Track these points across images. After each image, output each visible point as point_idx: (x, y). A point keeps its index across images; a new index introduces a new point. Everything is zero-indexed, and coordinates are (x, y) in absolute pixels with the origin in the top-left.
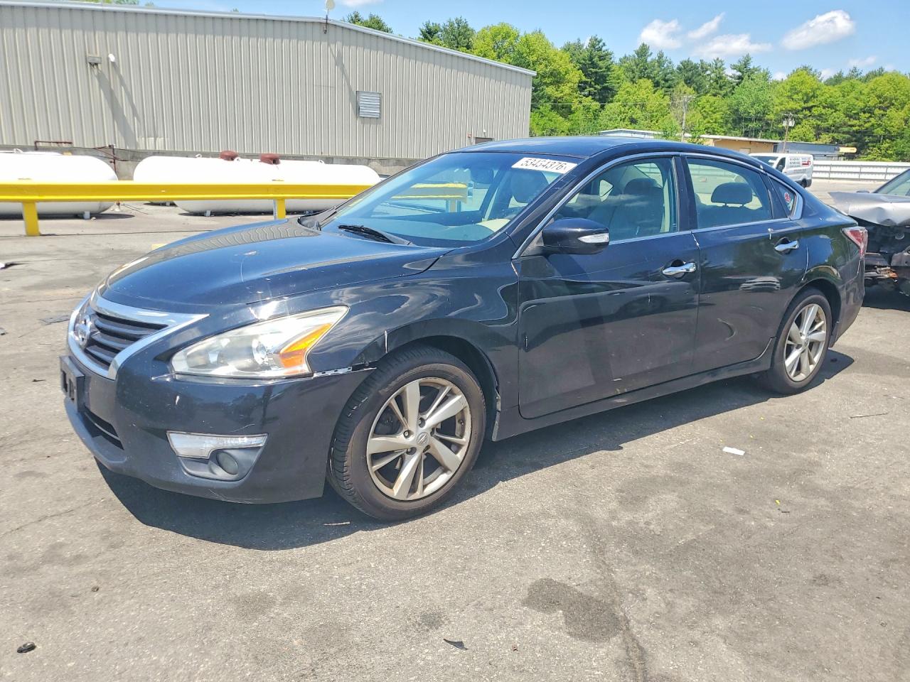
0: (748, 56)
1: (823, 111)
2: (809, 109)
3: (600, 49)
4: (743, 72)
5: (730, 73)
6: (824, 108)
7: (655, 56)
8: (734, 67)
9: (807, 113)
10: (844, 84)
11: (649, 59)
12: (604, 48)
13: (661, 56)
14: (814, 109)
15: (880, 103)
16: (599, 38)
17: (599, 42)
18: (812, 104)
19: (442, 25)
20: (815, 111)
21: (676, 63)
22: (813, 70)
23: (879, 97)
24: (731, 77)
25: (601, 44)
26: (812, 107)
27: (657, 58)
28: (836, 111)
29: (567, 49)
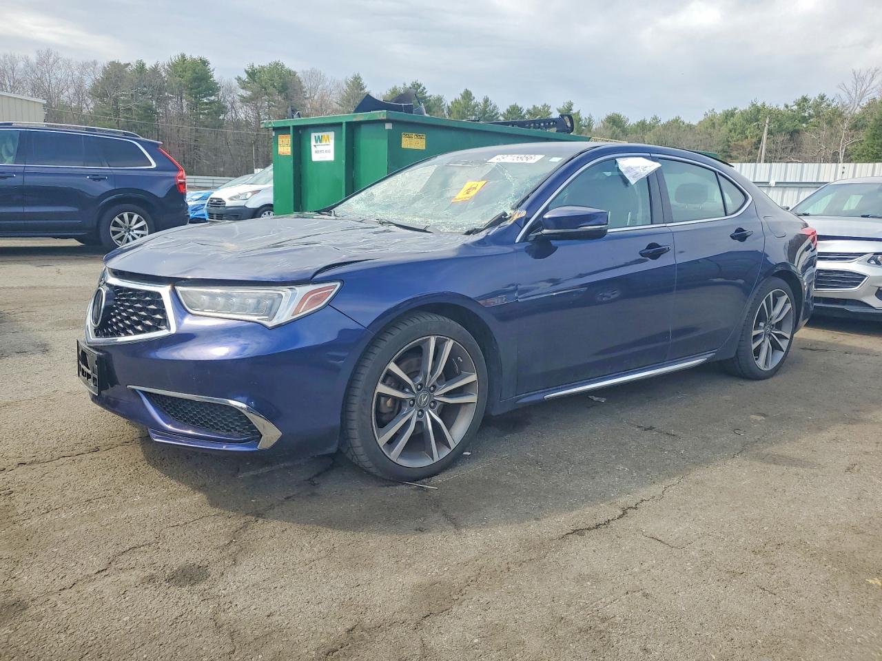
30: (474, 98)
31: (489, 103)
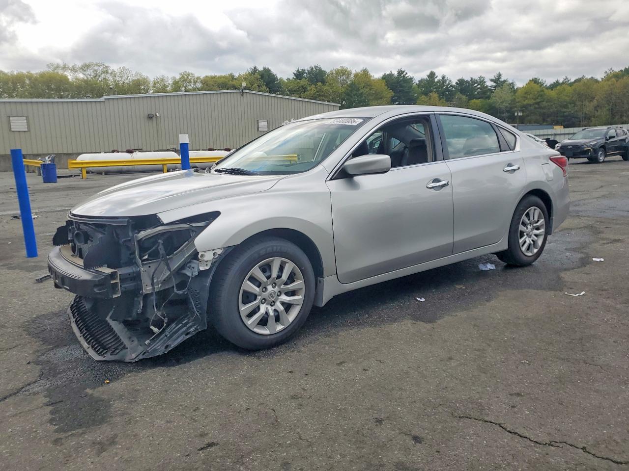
2: (538, 103)
3: (404, 76)
7: (440, 78)
9: (537, 106)
11: (436, 80)
13: (444, 77)
16: (403, 70)
17: (404, 72)
19: (306, 69)
25: (404, 73)
27: (441, 79)
29: (384, 77)
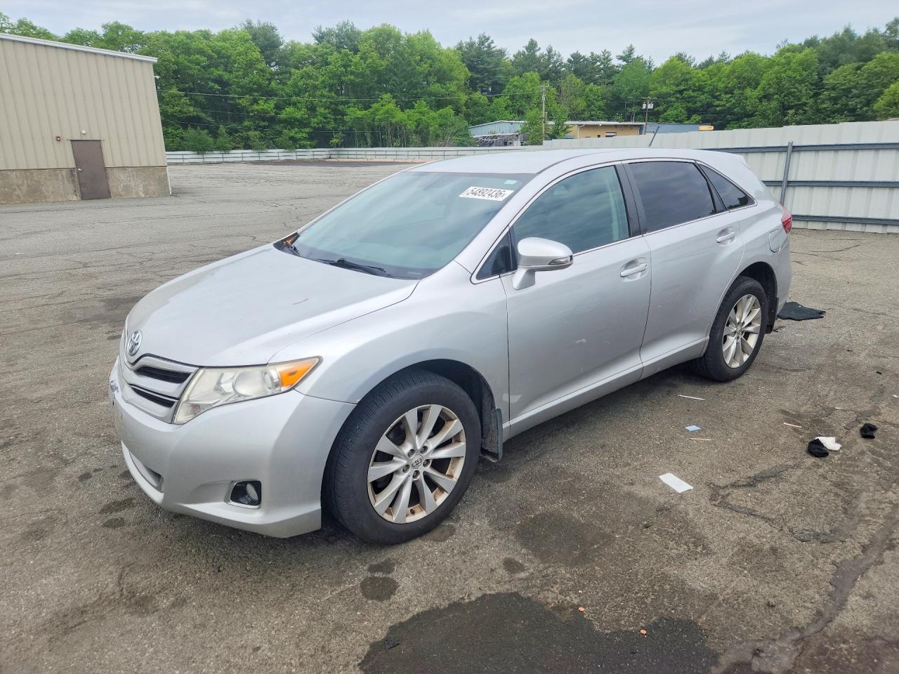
0: (631, 46)
1: (692, 94)
4: (627, 62)
5: (615, 62)
6: (694, 91)
8: (621, 58)
10: (711, 67)
12: (492, 45)
14: (685, 92)
15: (740, 83)
18: (683, 88)
20: (686, 94)
21: (566, 57)
22: (688, 56)
23: (738, 78)
24: (617, 67)
26: (683, 90)
28: (704, 93)
30: (540, 49)
31: (553, 53)
